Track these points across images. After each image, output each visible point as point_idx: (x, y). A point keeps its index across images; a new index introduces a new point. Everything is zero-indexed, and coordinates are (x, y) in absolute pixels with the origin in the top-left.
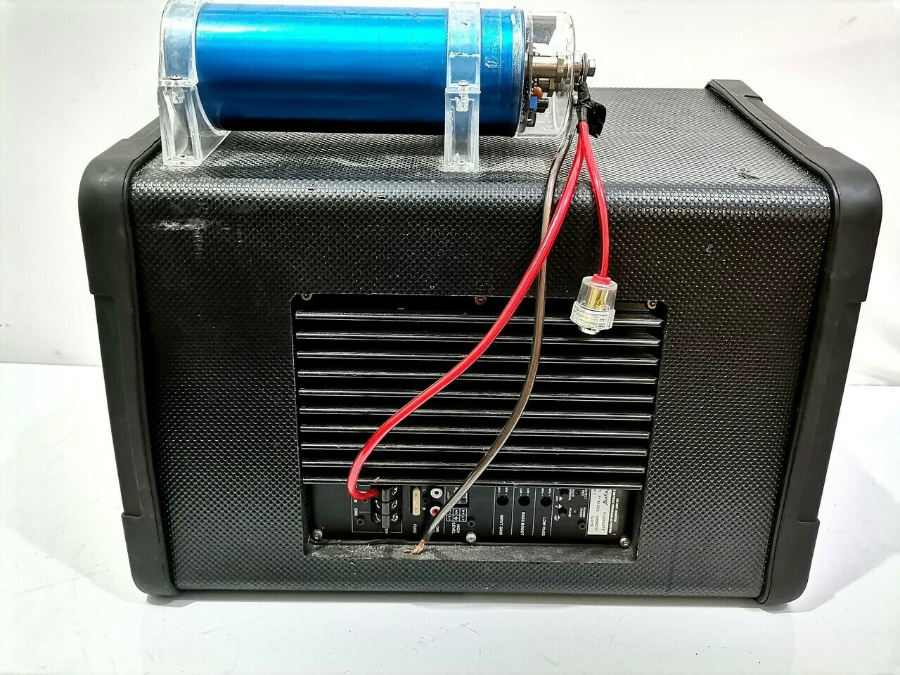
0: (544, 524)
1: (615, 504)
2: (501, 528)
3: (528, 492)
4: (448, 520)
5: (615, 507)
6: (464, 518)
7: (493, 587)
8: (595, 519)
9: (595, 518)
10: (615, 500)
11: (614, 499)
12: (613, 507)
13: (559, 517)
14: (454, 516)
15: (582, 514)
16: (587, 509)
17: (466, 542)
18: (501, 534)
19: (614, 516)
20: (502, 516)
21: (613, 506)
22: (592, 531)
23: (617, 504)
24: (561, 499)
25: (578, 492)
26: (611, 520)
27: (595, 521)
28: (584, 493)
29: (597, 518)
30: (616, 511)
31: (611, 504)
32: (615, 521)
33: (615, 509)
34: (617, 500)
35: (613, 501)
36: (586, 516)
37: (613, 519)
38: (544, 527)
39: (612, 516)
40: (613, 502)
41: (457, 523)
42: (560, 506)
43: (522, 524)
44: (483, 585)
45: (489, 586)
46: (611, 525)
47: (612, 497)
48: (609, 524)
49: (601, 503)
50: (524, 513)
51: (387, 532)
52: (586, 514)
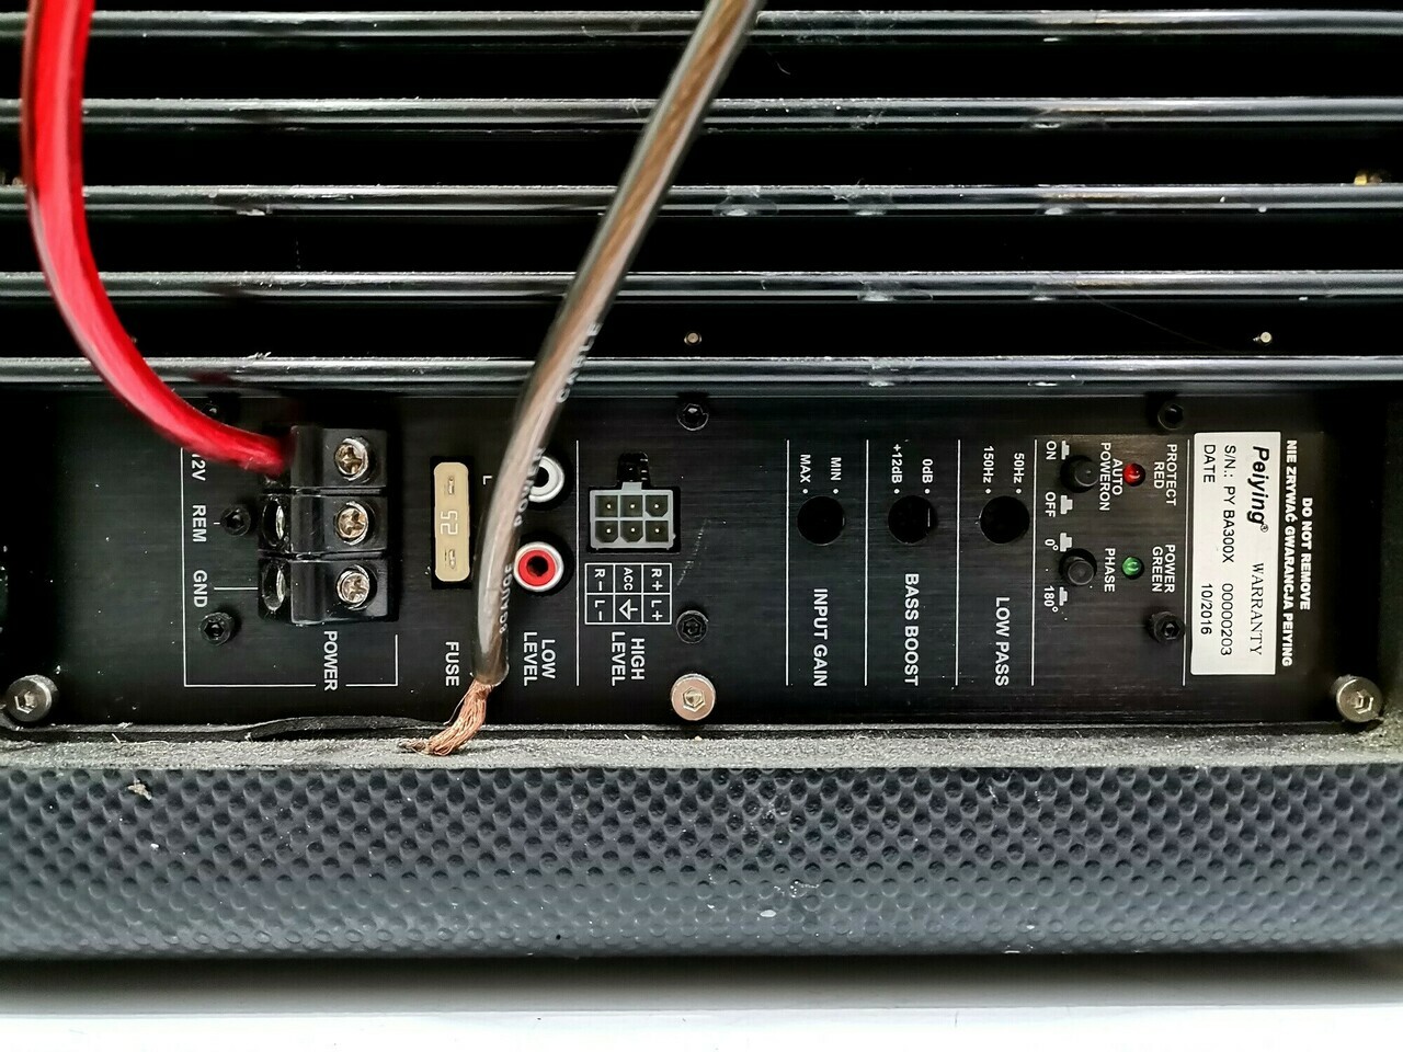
0: (1003, 628)
1: (1298, 525)
2: (820, 652)
3: (928, 477)
4: (593, 616)
5: (1298, 540)
6: (663, 609)
7: (797, 906)
8: (1217, 600)
9: (1217, 592)
10: (1299, 506)
11: (1291, 498)
12: (1290, 541)
13: (1063, 595)
14: (621, 600)
15: (1162, 578)
16: (1179, 552)
17: (675, 718)
18: (820, 680)
19: (1297, 582)
20: (821, 597)
21: (1291, 530)
22: (1208, 657)
23: (1307, 526)
24: (1067, 504)
25: (1138, 475)
26: (1288, 605)
27: (1217, 610)
28: (1162, 475)
29: (1228, 591)
30: (1307, 557)
31: (1283, 524)
32: (1306, 605)
33: (1299, 550)
34: (1308, 502)
35: (1290, 508)
36: (1179, 583)
37: (1297, 594)
38: (1005, 646)
39: (1289, 580)
40: (1291, 517)
41: (632, 632)
42: (1066, 543)
43: (912, 632)
44: (750, 899)
45: (777, 902)
46: (1288, 625)
47: (1283, 492)
48: (1281, 620)
49: (1240, 519)
50: (912, 579)
51: (332, 685)
52: (1179, 571)
